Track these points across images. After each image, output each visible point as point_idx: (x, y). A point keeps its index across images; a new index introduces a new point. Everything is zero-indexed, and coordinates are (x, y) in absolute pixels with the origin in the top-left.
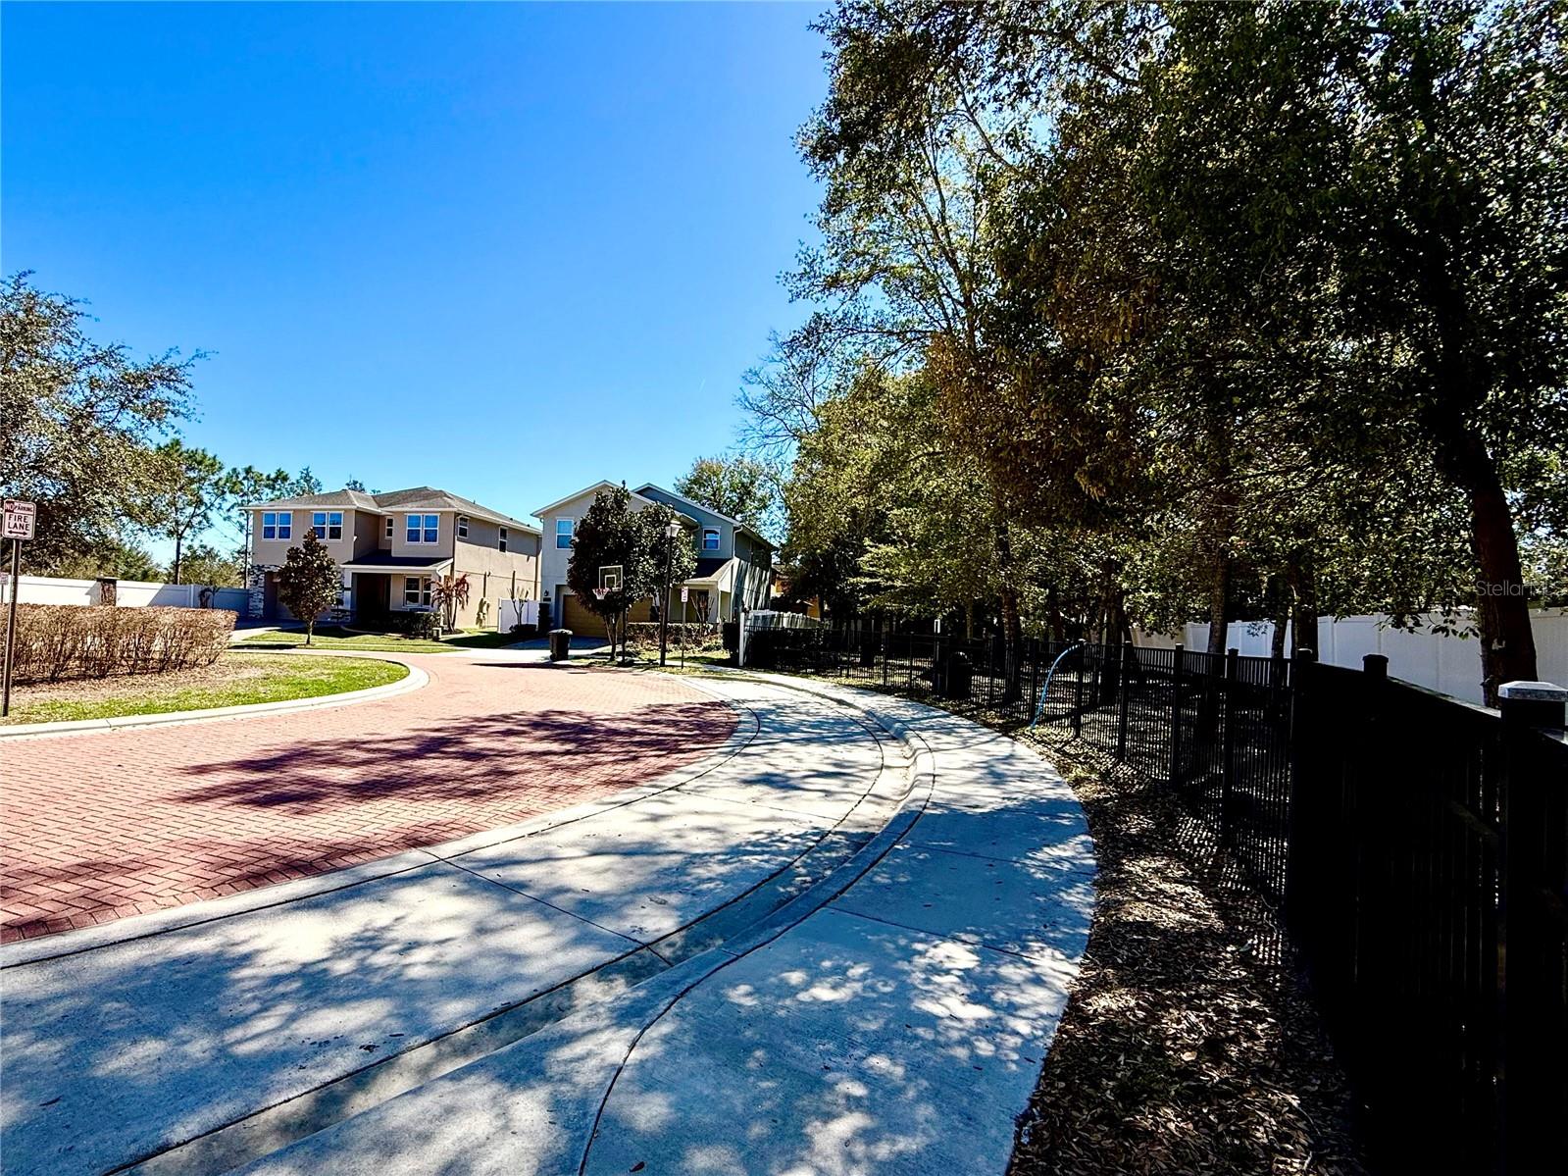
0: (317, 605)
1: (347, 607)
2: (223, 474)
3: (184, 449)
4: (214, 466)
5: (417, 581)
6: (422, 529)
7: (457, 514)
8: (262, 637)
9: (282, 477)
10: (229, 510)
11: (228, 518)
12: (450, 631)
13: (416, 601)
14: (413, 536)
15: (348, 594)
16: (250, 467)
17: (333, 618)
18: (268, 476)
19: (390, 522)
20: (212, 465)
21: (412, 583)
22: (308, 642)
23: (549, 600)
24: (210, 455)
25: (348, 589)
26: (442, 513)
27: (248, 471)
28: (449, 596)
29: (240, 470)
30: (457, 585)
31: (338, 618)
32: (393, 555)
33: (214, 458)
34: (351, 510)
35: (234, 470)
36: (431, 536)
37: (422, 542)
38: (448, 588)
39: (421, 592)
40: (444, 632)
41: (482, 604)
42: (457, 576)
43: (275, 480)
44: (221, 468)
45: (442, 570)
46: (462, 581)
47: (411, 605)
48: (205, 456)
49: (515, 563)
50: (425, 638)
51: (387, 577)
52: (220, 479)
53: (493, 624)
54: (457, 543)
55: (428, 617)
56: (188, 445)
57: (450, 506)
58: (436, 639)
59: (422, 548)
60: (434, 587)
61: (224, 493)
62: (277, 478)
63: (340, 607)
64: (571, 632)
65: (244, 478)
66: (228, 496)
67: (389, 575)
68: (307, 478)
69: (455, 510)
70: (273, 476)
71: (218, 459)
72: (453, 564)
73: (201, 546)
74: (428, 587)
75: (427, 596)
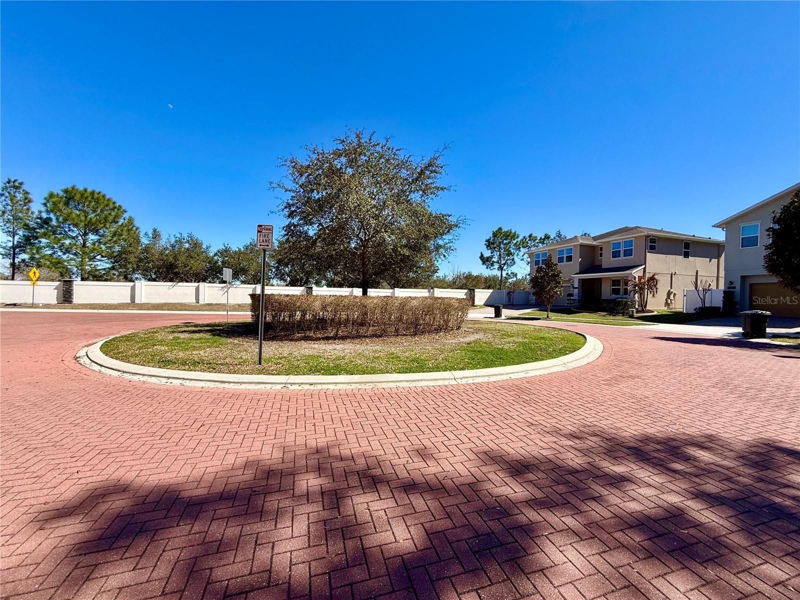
0: (553, 296)
1: (576, 297)
2: (519, 239)
3: (503, 231)
4: (515, 236)
5: (619, 281)
6: (622, 249)
7: (647, 237)
8: (528, 314)
9: (547, 237)
10: (523, 256)
11: (522, 260)
12: (643, 311)
13: (619, 294)
14: (616, 254)
15: (576, 290)
16: (531, 234)
17: (568, 304)
18: (541, 238)
19: (601, 248)
20: (514, 236)
21: (616, 282)
22: (548, 317)
23: (734, 288)
24: (513, 232)
25: (576, 288)
26: (635, 237)
27: (530, 236)
28: (642, 289)
29: (527, 237)
30: (649, 280)
31: (571, 304)
32: (603, 267)
33: (515, 233)
34: (577, 245)
35: (524, 237)
36: (628, 253)
37: (622, 257)
38: (640, 283)
39: (621, 287)
40: (638, 312)
41: (669, 293)
42: (647, 276)
43: (544, 239)
44: (518, 237)
45: (637, 273)
46: (652, 279)
47: (614, 296)
48: (511, 232)
49: (697, 264)
50: (623, 315)
51: (599, 280)
52: (517, 242)
53: (679, 306)
54: (648, 254)
55: (626, 302)
56: (505, 229)
57: (642, 232)
58: (632, 317)
59: (622, 260)
60: (630, 283)
61: (520, 248)
62: (545, 238)
63: (572, 298)
64: (768, 313)
65: (529, 240)
66: (522, 249)
67: (601, 278)
68: (559, 235)
69: (646, 233)
70: (543, 237)
71: (517, 233)
72: (645, 269)
73: (512, 273)
74: (626, 284)
75: (626, 290)
